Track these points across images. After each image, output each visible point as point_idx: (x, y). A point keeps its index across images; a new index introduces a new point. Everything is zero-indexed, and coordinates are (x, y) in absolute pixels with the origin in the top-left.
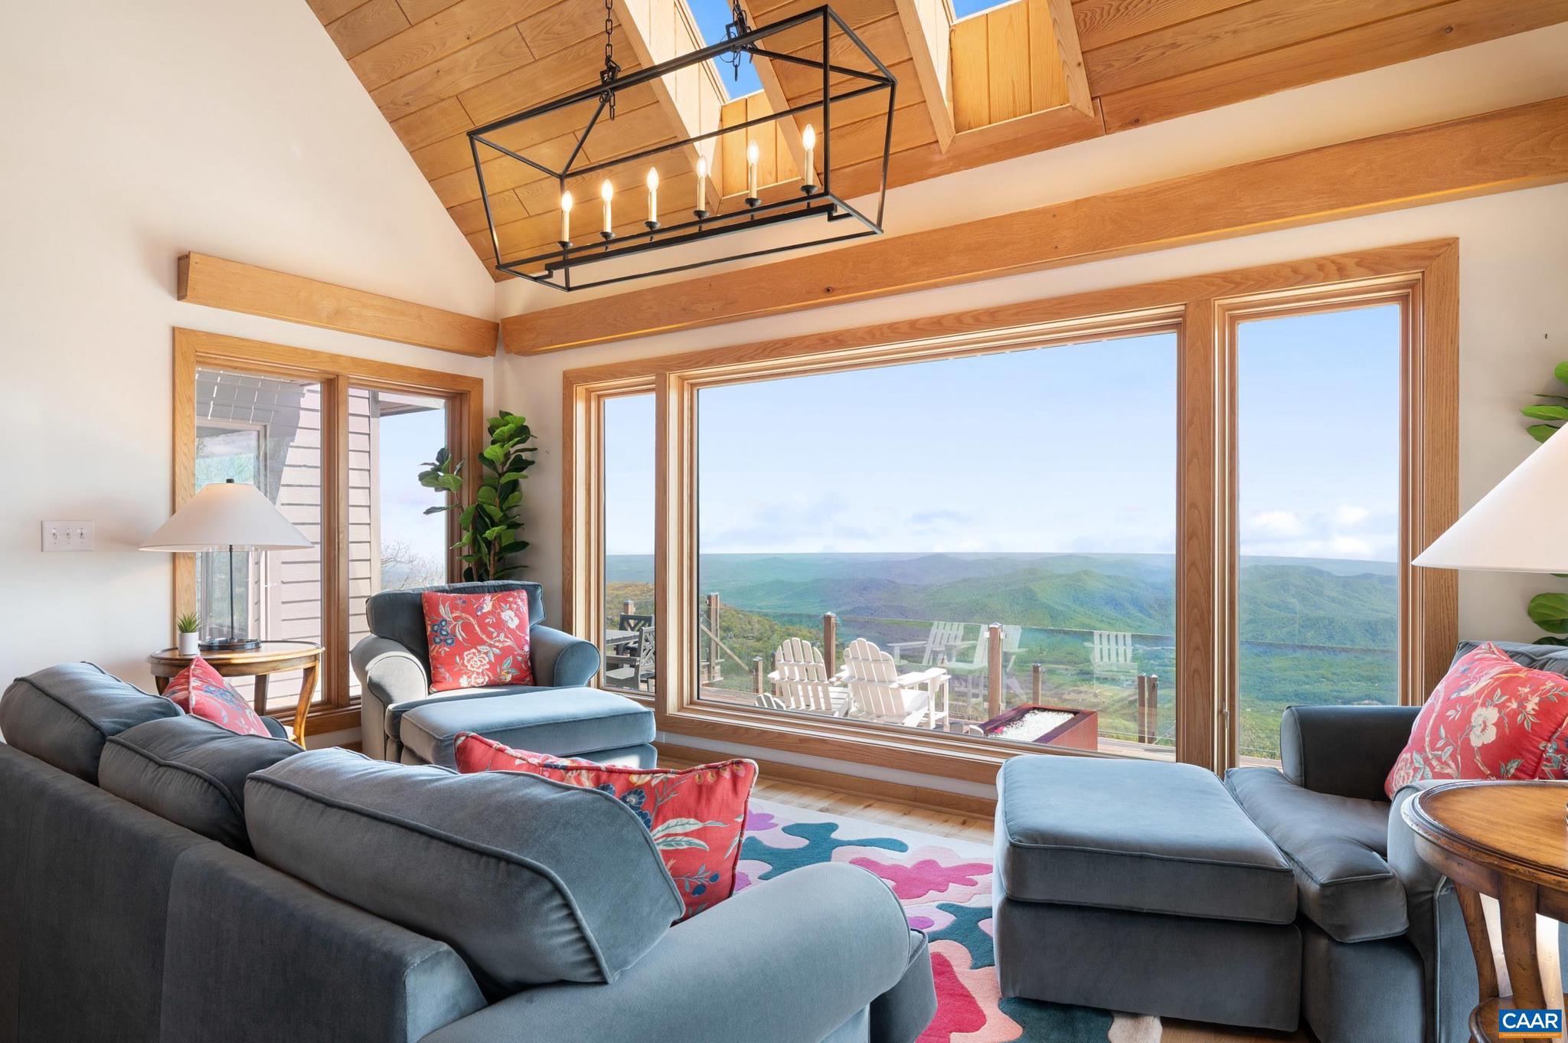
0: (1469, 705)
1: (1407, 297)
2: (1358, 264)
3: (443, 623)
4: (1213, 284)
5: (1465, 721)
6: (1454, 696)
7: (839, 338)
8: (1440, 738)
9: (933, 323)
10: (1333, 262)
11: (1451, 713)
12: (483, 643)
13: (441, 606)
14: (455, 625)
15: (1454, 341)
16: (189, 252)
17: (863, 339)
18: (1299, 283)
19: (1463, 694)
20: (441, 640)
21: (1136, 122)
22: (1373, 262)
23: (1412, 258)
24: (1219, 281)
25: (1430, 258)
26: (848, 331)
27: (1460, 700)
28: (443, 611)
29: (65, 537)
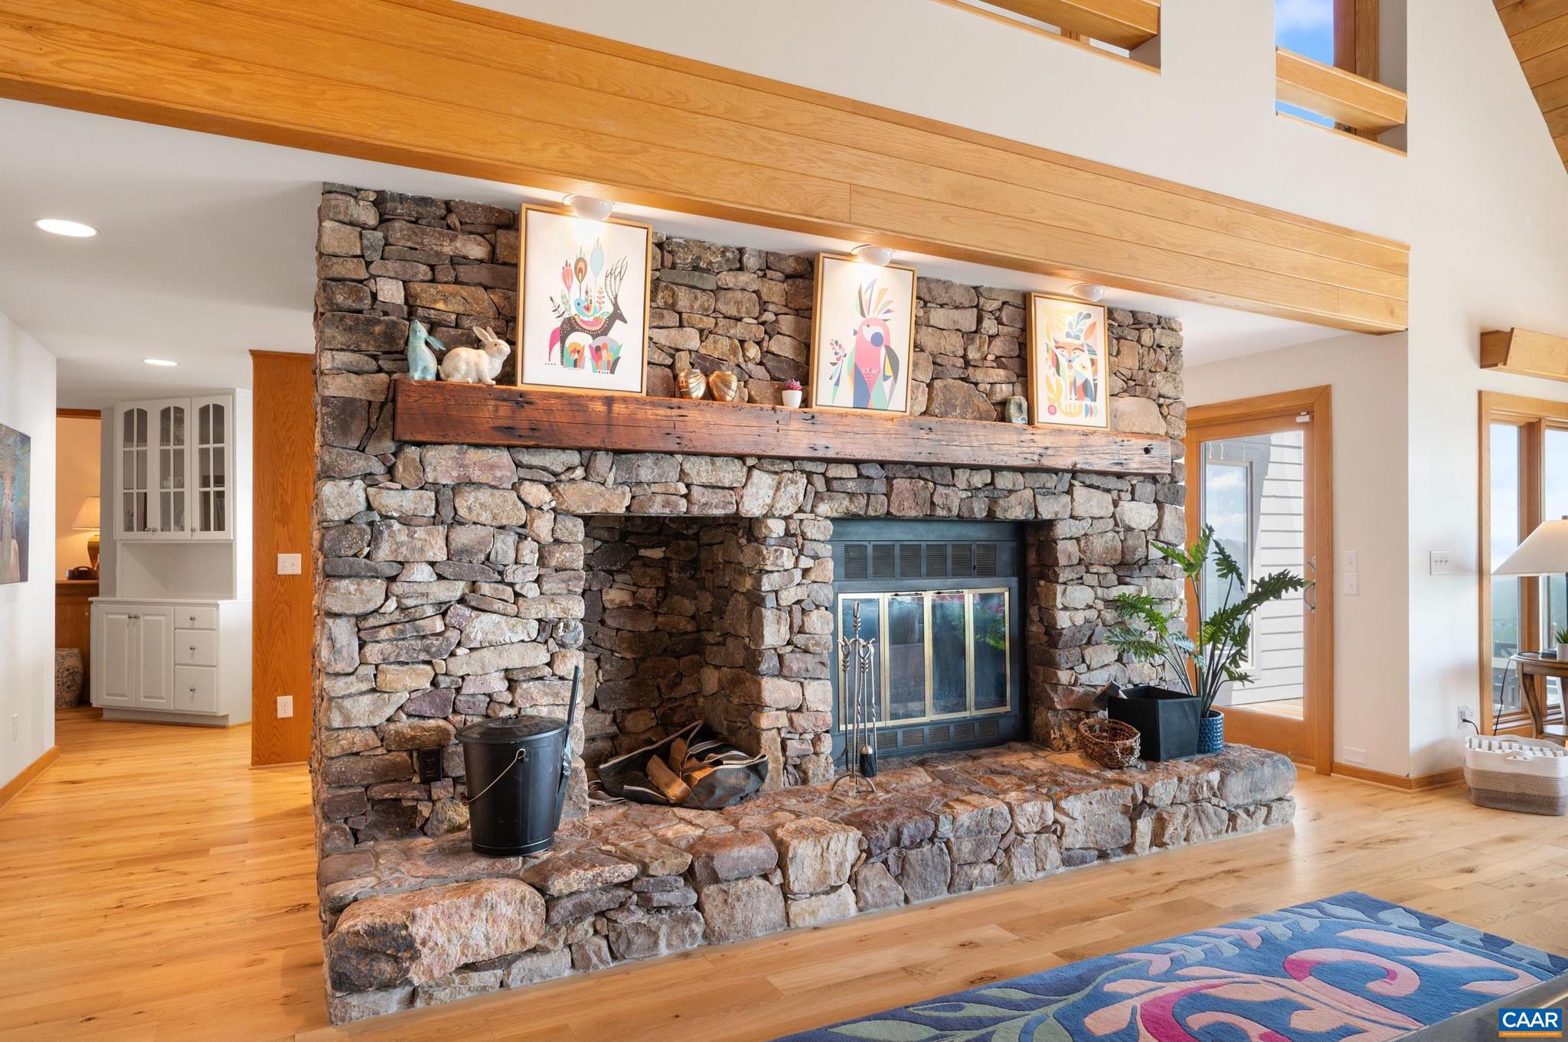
16: (1512, 329)
29: (1441, 563)
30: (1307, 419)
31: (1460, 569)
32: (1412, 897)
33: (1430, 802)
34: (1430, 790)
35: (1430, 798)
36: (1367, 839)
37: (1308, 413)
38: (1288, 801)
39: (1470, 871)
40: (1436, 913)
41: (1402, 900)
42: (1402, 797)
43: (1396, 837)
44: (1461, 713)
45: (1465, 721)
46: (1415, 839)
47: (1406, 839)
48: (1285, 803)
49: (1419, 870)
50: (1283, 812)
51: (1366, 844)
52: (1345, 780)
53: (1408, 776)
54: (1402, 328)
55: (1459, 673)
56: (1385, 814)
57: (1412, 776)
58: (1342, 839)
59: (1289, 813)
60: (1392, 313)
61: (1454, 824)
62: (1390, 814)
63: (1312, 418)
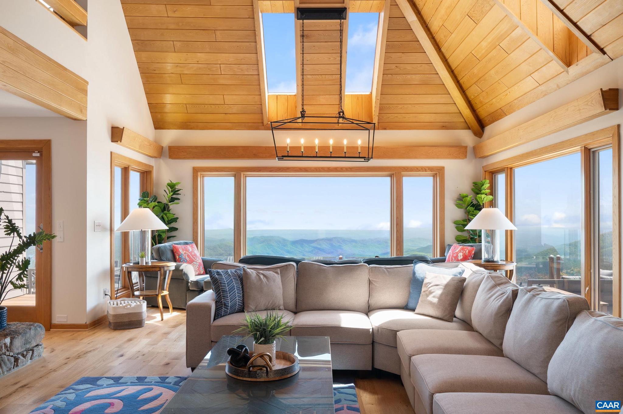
0: (457, 253)
1: (434, 176)
2: (429, 169)
3: (182, 255)
4: (401, 169)
5: (457, 256)
6: (454, 252)
7: (306, 169)
8: (453, 259)
9: (334, 169)
10: (424, 168)
11: (454, 255)
12: (194, 261)
13: (180, 249)
14: (185, 256)
15: (444, 187)
16: (124, 128)
17: (314, 170)
18: (418, 171)
19: (456, 252)
20: (183, 261)
21: (385, 129)
22: (431, 169)
23: (437, 169)
24: (403, 169)
25: (440, 170)
26: (309, 168)
27: (456, 253)
28: (181, 251)
29: (98, 226)
30: (38, 155)
31: (104, 229)
32: (106, 372)
33: (96, 332)
34: (94, 328)
35: (96, 331)
36: (79, 354)
37: (39, 152)
38: (41, 345)
39: (122, 356)
40: (117, 375)
41: (103, 375)
42: (85, 333)
43: (89, 350)
44: (105, 292)
45: (106, 295)
46: (97, 349)
47: (94, 350)
48: (40, 347)
49: (104, 361)
50: (39, 352)
51: (79, 356)
52: (59, 331)
53: (86, 323)
54: (84, 119)
55: (103, 274)
56: (81, 342)
57: (88, 323)
58: (68, 357)
59: (41, 351)
60: (81, 111)
61: (109, 339)
62: (82, 341)
63: (41, 155)
